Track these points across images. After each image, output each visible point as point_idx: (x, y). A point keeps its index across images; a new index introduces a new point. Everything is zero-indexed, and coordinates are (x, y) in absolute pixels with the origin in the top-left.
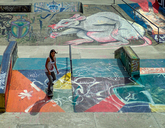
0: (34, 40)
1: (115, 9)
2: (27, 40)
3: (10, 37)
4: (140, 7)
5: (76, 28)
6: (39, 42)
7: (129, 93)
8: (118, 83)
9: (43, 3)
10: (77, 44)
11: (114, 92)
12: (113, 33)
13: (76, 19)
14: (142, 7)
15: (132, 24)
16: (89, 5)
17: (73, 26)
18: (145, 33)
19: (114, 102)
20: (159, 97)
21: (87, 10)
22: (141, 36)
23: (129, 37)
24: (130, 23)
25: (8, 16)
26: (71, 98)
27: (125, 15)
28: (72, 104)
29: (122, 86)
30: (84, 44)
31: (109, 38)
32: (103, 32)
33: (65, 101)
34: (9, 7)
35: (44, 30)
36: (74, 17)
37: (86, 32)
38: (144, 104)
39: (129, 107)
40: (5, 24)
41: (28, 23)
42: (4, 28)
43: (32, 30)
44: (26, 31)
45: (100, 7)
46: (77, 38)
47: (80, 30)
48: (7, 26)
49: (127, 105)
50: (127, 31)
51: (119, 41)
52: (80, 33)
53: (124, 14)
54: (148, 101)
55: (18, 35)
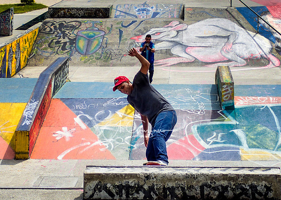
0: (108, 59)
1: (231, 15)
2: (97, 59)
3: (73, 53)
4: (269, 12)
5: (171, 41)
6: (114, 61)
7: (214, 133)
8: (201, 118)
9: (128, 5)
10: (169, 64)
11: (193, 131)
12: (225, 50)
13: (173, 28)
14: (272, 12)
15: (255, 36)
16: (194, 9)
17: (167, 39)
18: (272, 49)
19: (189, 144)
20: (256, 138)
21: (190, 15)
22: (265, 54)
23: (247, 56)
24: (250, 35)
25: (74, 23)
26: (129, 139)
27: (245, 22)
28: (129, 147)
29: (206, 122)
30: (180, 64)
31: (217, 56)
32: (211, 47)
33: (119, 143)
34: (77, 10)
35: (124, 44)
36: (170, 25)
37: (185, 47)
38: (233, 148)
39: (210, 152)
40: (69, 35)
41: (103, 34)
42: (66, 40)
43: (106, 44)
44: (98, 45)
45: (209, 11)
46: (171, 55)
47: (177, 44)
48: (70, 37)
49: (207, 150)
50: (245, 46)
51: (232, 61)
52: (176, 48)
53: (243, 21)
54: (240, 143)
55: (85, 51)
